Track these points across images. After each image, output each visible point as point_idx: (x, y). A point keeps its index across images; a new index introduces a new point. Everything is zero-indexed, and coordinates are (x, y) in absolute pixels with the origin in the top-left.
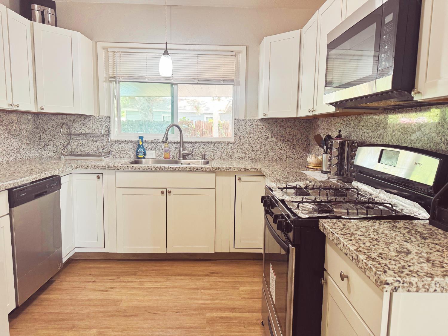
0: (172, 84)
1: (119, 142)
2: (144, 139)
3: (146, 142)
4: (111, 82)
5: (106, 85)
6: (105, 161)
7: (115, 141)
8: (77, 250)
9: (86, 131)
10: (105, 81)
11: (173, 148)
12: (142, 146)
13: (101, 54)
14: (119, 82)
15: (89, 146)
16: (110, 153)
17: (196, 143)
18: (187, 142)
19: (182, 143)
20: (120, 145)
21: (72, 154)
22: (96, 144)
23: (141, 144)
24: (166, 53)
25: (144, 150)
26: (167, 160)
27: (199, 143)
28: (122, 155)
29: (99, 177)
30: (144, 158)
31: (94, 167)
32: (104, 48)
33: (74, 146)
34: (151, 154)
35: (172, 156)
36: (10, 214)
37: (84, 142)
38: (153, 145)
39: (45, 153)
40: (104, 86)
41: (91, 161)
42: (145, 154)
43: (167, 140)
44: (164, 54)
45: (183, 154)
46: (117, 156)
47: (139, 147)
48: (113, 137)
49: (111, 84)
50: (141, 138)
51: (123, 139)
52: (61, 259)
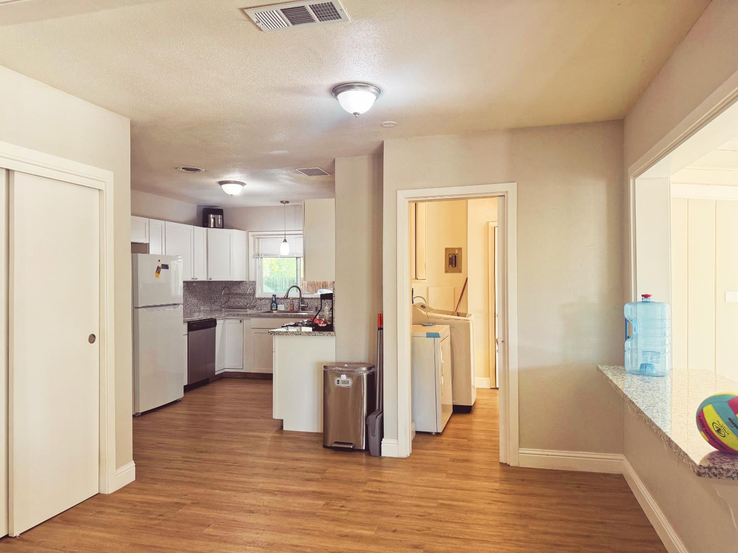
0: (297, 258)
1: (261, 299)
2: (277, 297)
3: (278, 298)
4: (257, 258)
5: (253, 260)
6: (249, 312)
7: (258, 299)
8: (226, 370)
9: (240, 291)
10: (253, 258)
11: (296, 303)
12: (275, 302)
13: (251, 239)
14: (261, 258)
15: (242, 302)
16: (254, 307)
17: (312, 298)
18: (306, 298)
19: (302, 300)
20: (261, 301)
21: (230, 307)
22: (246, 301)
23: (274, 300)
24: (285, 241)
25: (277, 305)
26: (292, 311)
27: (314, 298)
28: (262, 309)
29: (241, 321)
30: (276, 310)
31: (238, 315)
32: (253, 236)
33: (233, 301)
34: (281, 307)
35: (295, 309)
36: (188, 335)
37: (238, 300)
38: (282, 300)
39: (214, 307)
40: (252, 261)
41: (242, 312)
42: (277, 307)
43: (287, 296)
44: (284, 241)
45: (301, 306)
46: (259, 309)
47: (273, 302)
48: (257, 296)
49: (257, 259)
50: (274, 296)
51: (263, 297)
52: (214, 372)
